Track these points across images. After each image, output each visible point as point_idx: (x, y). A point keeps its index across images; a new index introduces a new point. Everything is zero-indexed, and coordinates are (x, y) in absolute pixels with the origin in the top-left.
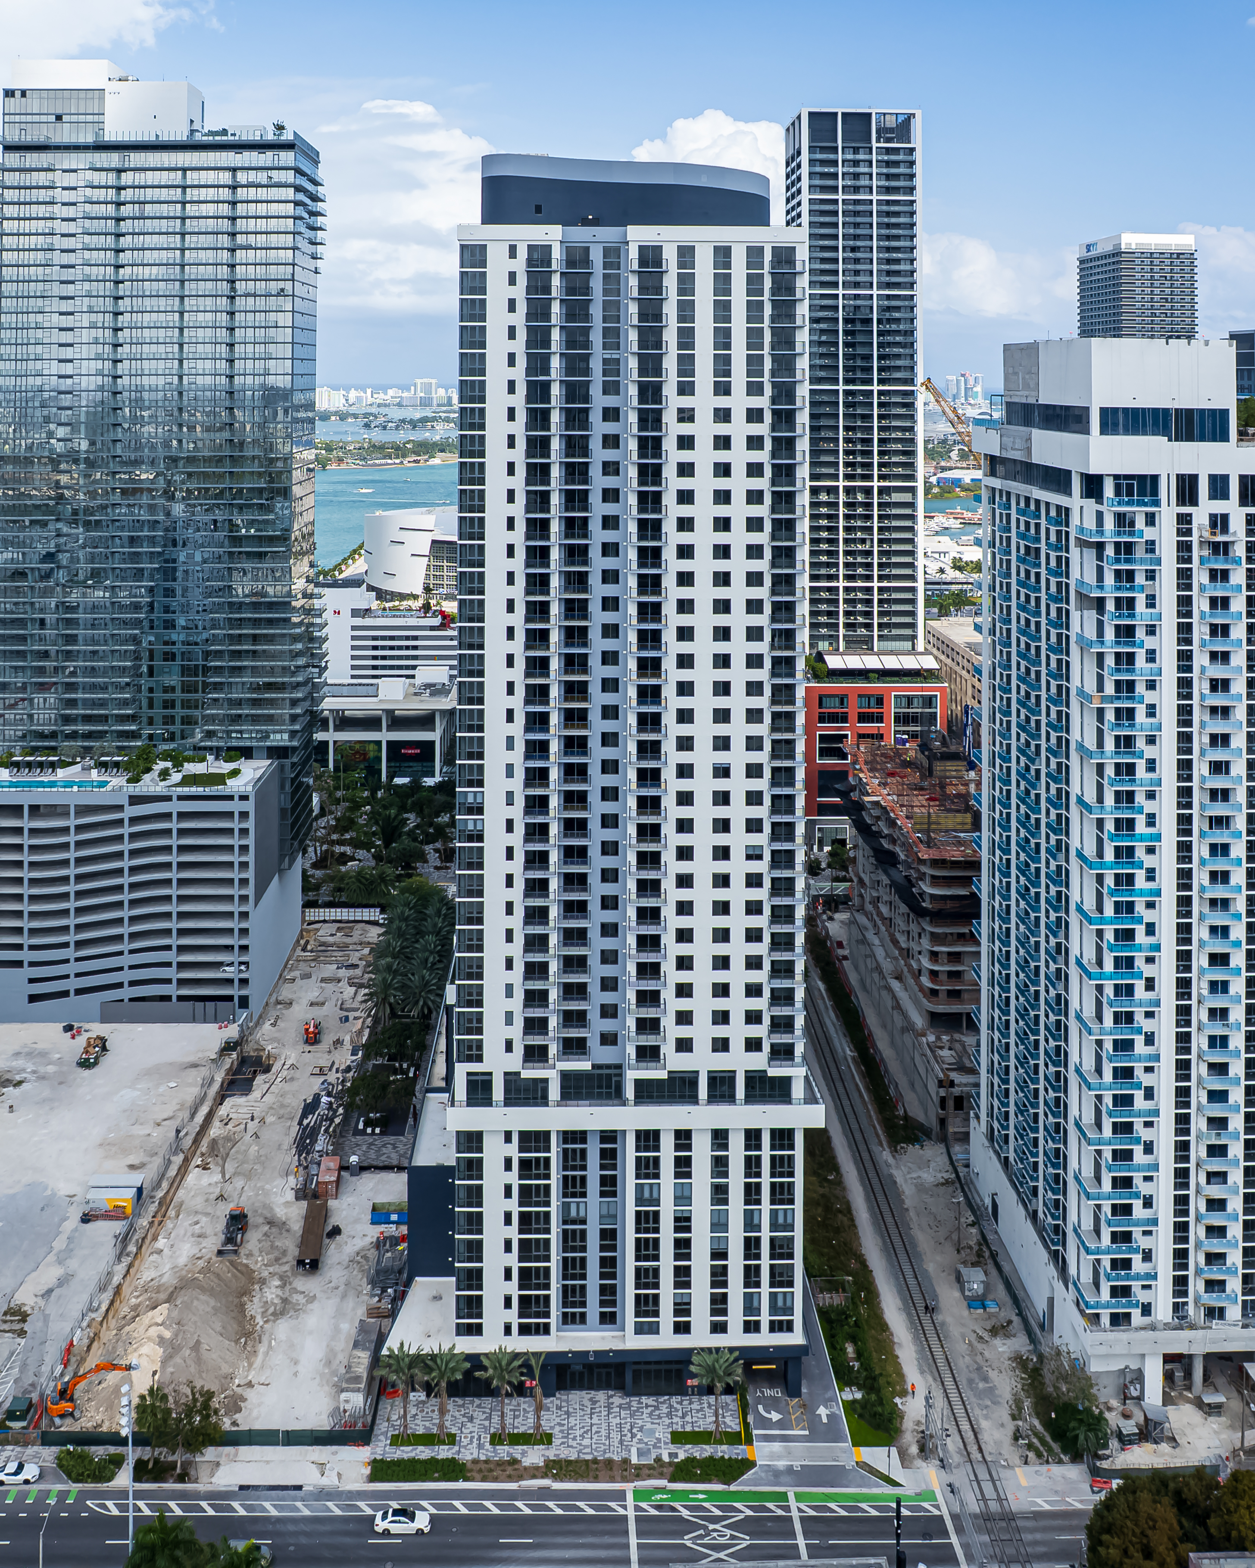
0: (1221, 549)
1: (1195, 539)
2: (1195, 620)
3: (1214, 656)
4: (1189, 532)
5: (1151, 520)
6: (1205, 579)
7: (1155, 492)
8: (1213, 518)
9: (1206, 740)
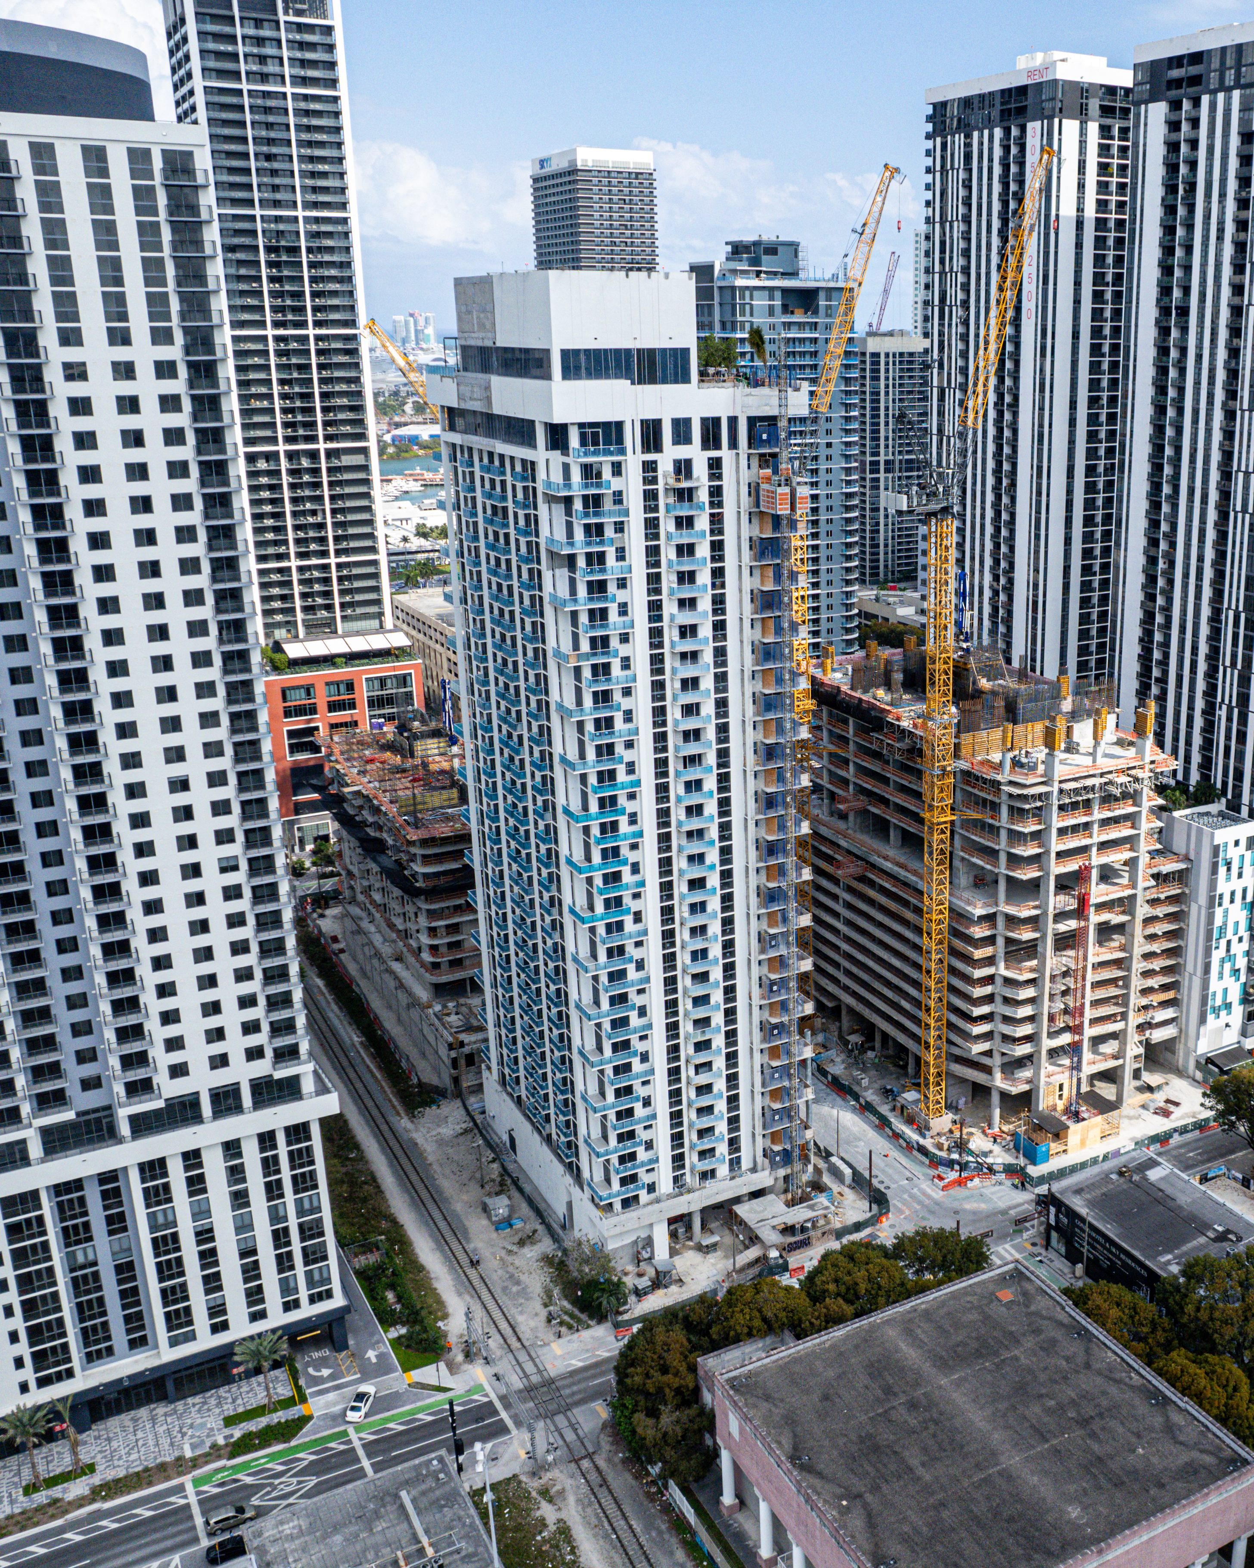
0: (685, 495)
1: (660, 487)
2: (663, 569)
3: (682, 603)
4: (654, 481)
5: (617, 470)
6: (671, 526)
7: (620, 440)
8: (678, 464)
9: (678, 685)
